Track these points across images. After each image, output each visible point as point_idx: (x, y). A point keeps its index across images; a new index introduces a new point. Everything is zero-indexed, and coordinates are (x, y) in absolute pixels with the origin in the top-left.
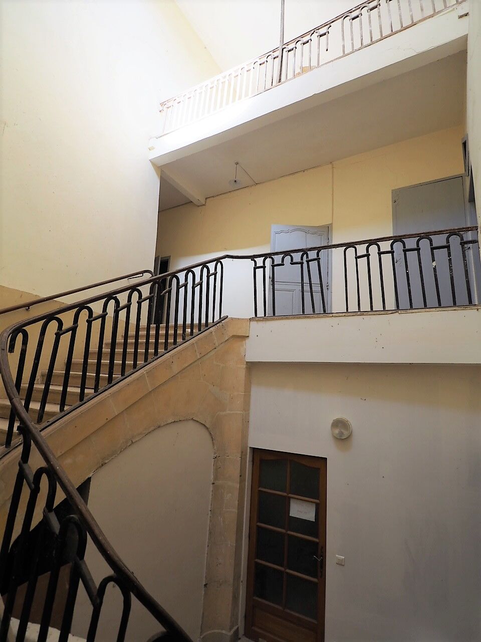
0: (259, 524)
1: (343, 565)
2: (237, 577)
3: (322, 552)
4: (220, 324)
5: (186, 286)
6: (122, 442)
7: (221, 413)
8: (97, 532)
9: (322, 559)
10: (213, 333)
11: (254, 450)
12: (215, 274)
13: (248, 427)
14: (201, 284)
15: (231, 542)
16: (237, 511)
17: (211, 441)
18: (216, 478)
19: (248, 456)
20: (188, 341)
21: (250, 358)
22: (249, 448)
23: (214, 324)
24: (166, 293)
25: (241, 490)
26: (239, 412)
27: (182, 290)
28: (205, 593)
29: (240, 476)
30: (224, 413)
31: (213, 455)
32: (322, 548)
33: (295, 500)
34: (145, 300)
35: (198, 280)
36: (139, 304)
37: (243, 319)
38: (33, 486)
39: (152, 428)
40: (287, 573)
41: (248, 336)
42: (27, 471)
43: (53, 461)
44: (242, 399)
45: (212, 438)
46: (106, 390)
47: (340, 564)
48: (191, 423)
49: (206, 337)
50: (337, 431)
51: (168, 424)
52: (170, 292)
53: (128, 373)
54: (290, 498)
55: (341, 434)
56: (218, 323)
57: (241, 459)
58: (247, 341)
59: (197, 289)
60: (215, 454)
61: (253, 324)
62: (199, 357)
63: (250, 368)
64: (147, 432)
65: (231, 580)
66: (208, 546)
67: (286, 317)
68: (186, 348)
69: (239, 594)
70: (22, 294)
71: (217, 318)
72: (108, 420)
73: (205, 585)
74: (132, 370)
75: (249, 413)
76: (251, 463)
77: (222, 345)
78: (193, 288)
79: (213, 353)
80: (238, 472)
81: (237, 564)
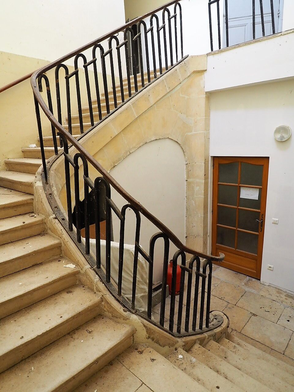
0: (218, 204)
1: (277, 224)
2: (205, 233)
3: (263, 217)
4: (183, 62)
5: (152, 30)
6: (123, 152)
7: (189, 134)
8: (114, 182)
9: (262, 222)
10: (178, 70)
11: (214, 158)
12: (175, 17)
13: (209, 142)
14: (164, 27)
15: (201, 214)
16: (203, 197)
17: (183, 154)
18: (188, 177)
19: (210, 162)
20: (159, 78)
21: (209, 89)
22: (210, 157)
23: (178, 63)
24: (137, 38)
25: (206, 184)
26: (202, 132)
27: (149, 34)
28: (186, 241)
29: (205, 175)
30: (191, 133)
31: (185, 163)
32: (263, 215)
33: (244, 188)
34: (122, 45)
35: (161, 24)
36: (118, 49)
37: (201, 56)
38: (75, 165)
39: (142, 144)
40: (238, 230)
41: (206, 70)
42: (69, 158)
43: (82, 149)
44: (204, 122)
45: (183, 151)
46: (107, 118)
47: (275, 223)
48: (168, 140)
49: (172, 74)
50: (278, 136)
51: (152, 141)
52: (140, 37)
53: (119, 106)
54: (240, 187)
55: (282, 137)
56: (181, 62)
57: (205, 164)
58: (206, 74)
59: (161, 32)
60: (186, 161)
61: (210, 57)
62: (168, 91)
63: (209, 97)
64: (138, 146)
65: (202, 235)
66: (186, 216)
67: (238, 46)
68: (158, 84)
69: (207, 242)
70: (38, 61)
71: (180, 58)
72: (112, 138)
73: (186, 237)
74: (122, 103)
75: (209, 132)
76: (212, 167)
77: (186, 80)
78: (158, 32)
79: (179, 87)
80: (203, 173)
81: (205, 227)
